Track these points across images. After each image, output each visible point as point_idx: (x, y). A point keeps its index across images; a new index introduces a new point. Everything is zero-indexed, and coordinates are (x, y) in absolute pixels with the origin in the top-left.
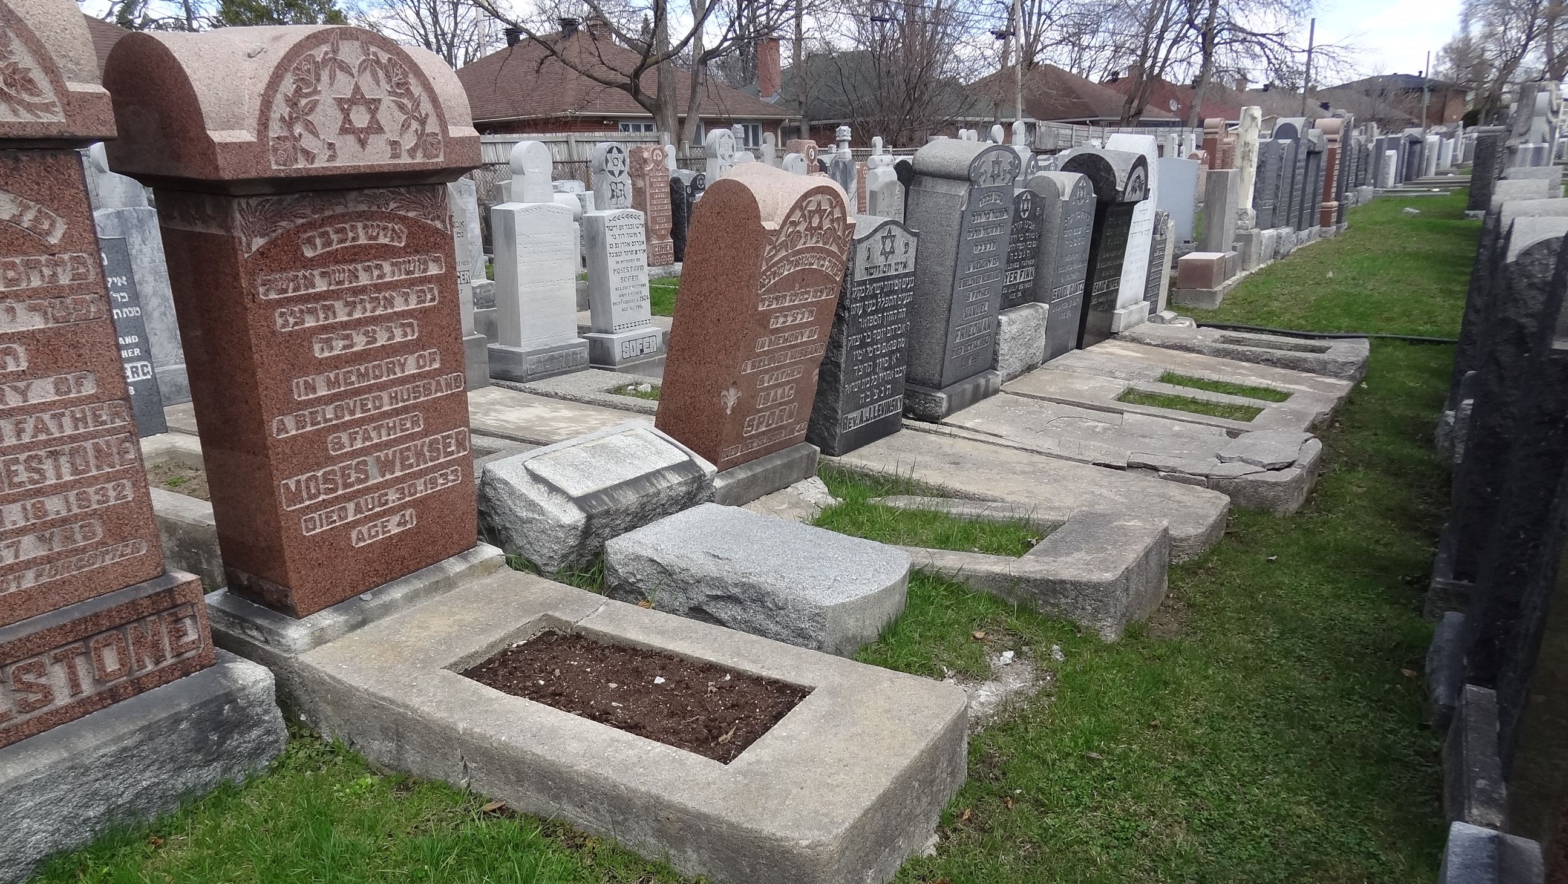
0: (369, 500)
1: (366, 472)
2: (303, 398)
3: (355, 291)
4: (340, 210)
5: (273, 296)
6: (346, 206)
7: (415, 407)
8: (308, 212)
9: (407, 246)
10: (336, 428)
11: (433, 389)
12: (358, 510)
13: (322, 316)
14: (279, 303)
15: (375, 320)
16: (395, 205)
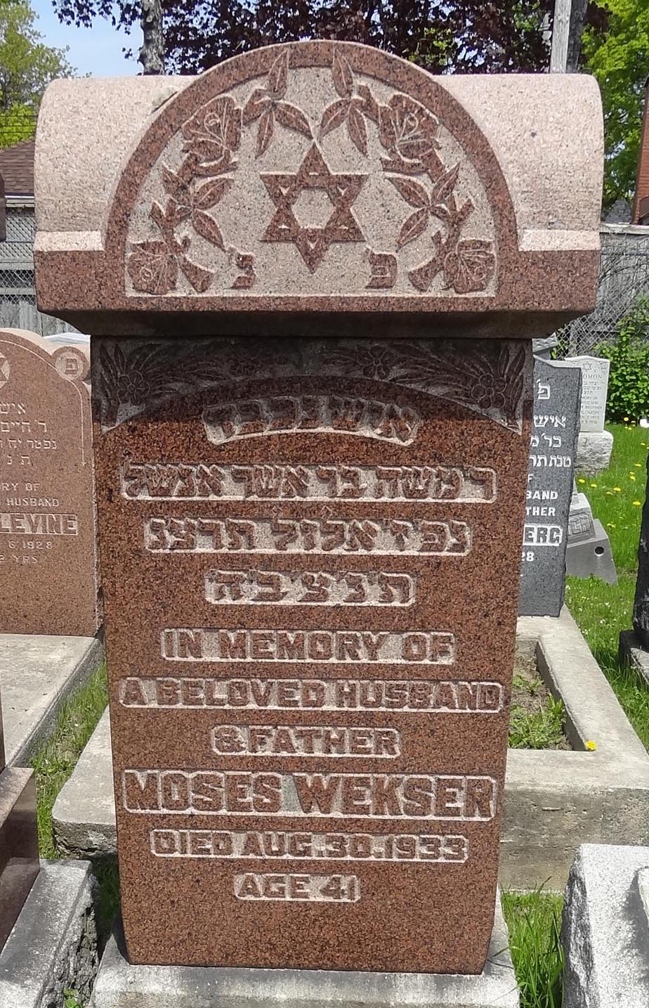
0: (274, 840)
1: (275, 796)
2: (177, 658)
3: (297, 511)
4: (285, 371)
5: (144, 496)
6: (298, 366)
7: (388, 719)
8: (225, 369)
9: (418, 446)
10: (229, 717)
11: (432, 699)
12: (251, 846)
13: (226, 540)
14: (152, 509)
15: (329, 564)
16: (403, 372)
